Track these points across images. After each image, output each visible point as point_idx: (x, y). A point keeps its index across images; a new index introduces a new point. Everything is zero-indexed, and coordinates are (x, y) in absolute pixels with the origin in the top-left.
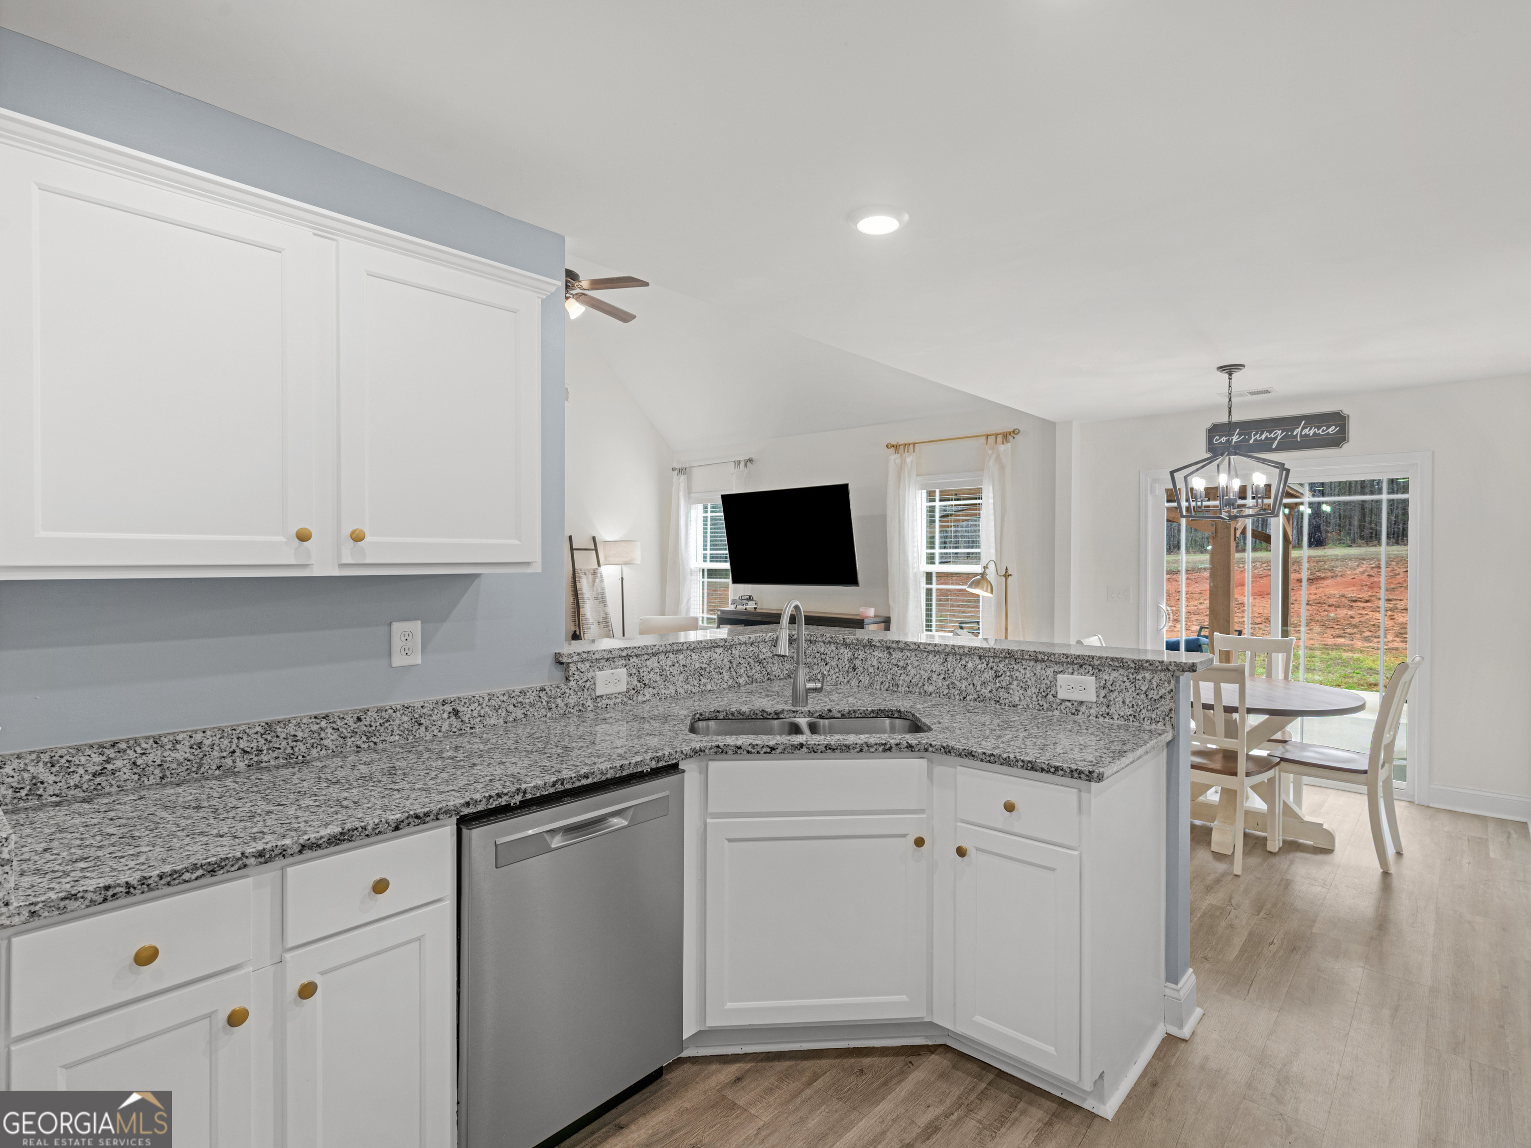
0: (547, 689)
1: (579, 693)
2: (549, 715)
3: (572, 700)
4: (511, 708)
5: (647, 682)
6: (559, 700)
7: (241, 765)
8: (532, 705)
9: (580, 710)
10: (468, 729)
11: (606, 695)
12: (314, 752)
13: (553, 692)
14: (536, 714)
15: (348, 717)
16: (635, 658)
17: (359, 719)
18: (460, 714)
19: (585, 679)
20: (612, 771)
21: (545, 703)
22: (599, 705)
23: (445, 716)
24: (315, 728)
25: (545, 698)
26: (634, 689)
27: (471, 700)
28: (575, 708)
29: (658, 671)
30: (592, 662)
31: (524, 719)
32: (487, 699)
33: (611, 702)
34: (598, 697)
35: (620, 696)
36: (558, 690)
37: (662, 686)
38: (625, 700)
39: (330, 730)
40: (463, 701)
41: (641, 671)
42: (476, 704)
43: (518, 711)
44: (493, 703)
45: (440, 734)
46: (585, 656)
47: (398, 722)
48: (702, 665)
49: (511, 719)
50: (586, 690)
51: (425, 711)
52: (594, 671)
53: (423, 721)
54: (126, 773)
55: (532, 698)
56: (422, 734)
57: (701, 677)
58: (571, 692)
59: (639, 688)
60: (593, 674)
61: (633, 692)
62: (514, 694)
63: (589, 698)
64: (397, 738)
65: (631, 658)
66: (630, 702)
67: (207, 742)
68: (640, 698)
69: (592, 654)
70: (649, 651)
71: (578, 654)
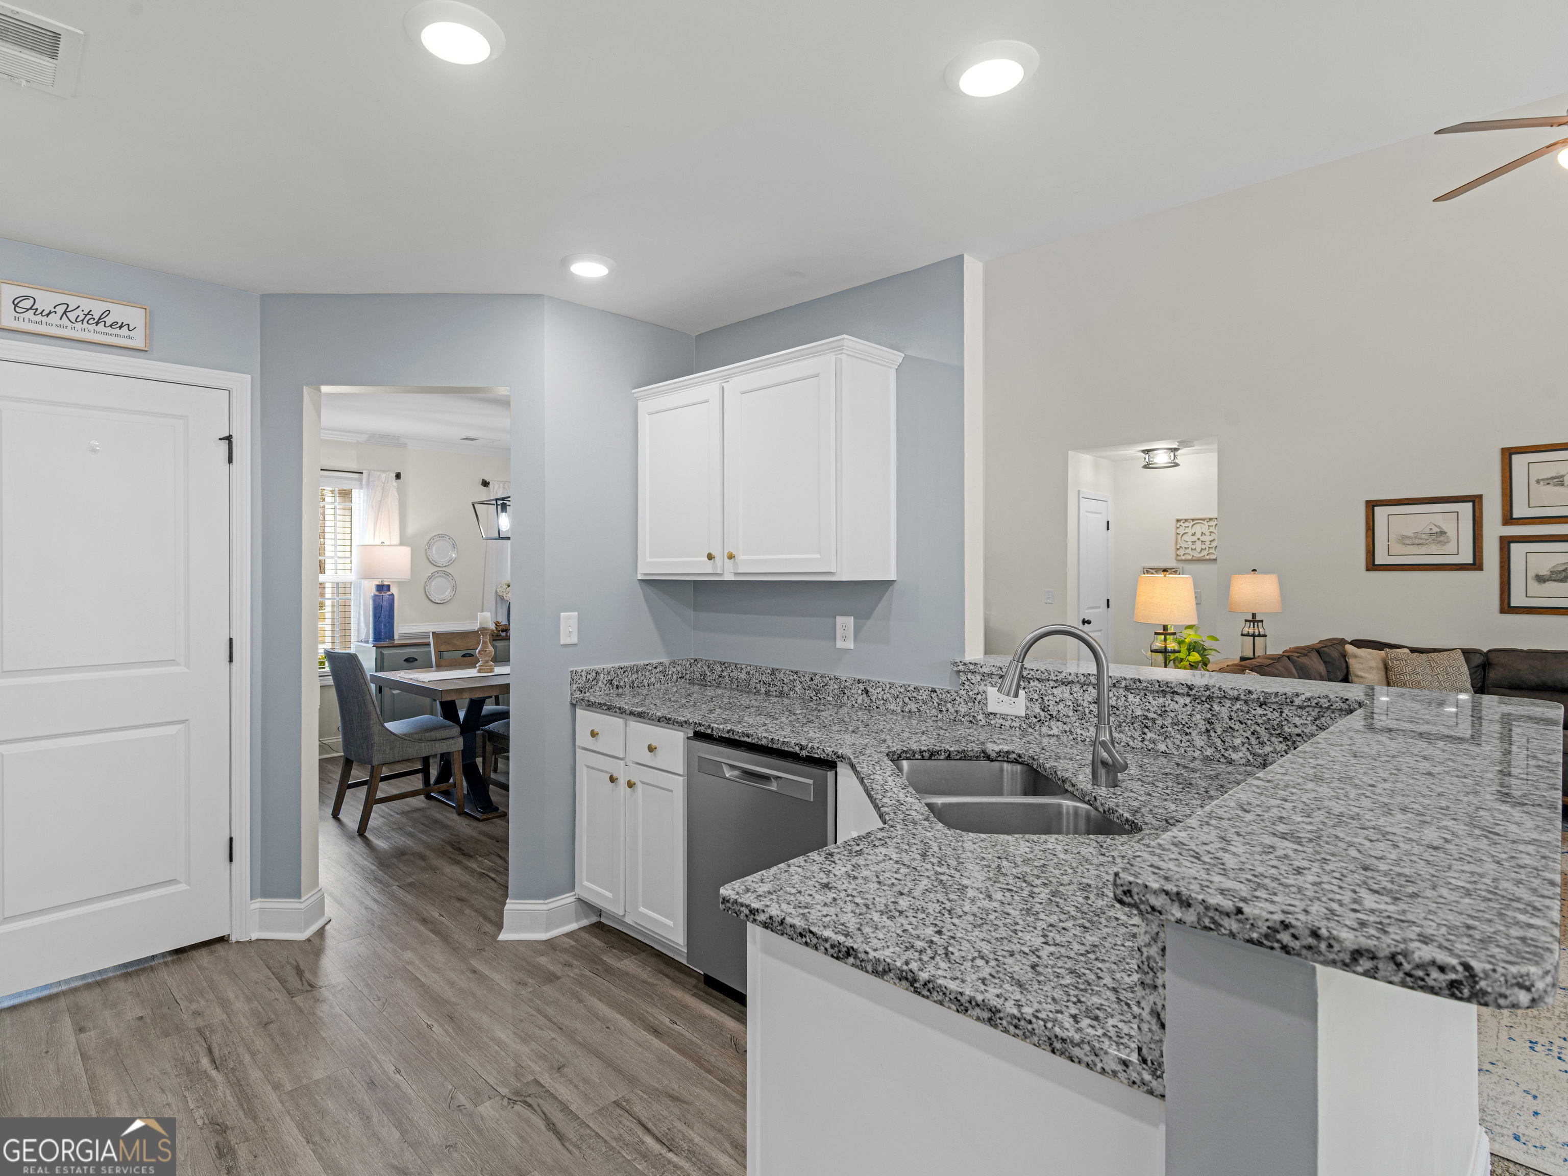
0: (938, 692)
1: (970, 704)
2: (940, 716)
3: (963, 709)
4: (907, 700)
5: (1054, 714)
6: (949, 705)
7: (763, 690)
8: (925, 703)
9: (971, 721)
10: (875, 707)
11: (1001, 715)
12: (791, 693)
13: (944, 696)
14: (928, 711)
15: (807, 676)
16: (1037, 682)
17: (812, 679)
18: (870, 694)
19: (976, 691)
20: (765, 740)
21: (935, 704)
22: (993, 722)
23: (860, 692)
24: (792, 678)
25: (936, 700)
26: (1035, 717)
27: (877, 684)
28: (966, 718)
29: (1070, 703)
30: (983, 676)
31: (917, 713)
32: (888, 686)
33: (1008, 724)
34: (991, 713)
35: (1017, 719)
36: (949, 696)
37: (1077, 724)
38: (1025, 726)
39: (798, 682)
40: (872, 684)
41: (1046, 698)
42: (881, 689)
43: (913, 704)
44: (892, 691)
45: (856, 705)
46: (971, 667)
47: (831, 688)
48: (1146, 713)
49: (907, 710)
50: (977, 703)
51: (847, 684)
52: (986, 685)
53: (846, 692)
55: (924, 697)
56: (846, 702)
57: (1146, 730)
58: (961, 700)
59: (1043, 718)
60: (985, 688)
61: (1035, 720)
62: (909, 689)
63: (980, 712)
64: (831, 699)
65: (1031, 681)
66: (1030, 730)
67: (751, 672)
68: (1044, 730)
69: (979, 666)
70: (1053, 677)
71: (965, 664)
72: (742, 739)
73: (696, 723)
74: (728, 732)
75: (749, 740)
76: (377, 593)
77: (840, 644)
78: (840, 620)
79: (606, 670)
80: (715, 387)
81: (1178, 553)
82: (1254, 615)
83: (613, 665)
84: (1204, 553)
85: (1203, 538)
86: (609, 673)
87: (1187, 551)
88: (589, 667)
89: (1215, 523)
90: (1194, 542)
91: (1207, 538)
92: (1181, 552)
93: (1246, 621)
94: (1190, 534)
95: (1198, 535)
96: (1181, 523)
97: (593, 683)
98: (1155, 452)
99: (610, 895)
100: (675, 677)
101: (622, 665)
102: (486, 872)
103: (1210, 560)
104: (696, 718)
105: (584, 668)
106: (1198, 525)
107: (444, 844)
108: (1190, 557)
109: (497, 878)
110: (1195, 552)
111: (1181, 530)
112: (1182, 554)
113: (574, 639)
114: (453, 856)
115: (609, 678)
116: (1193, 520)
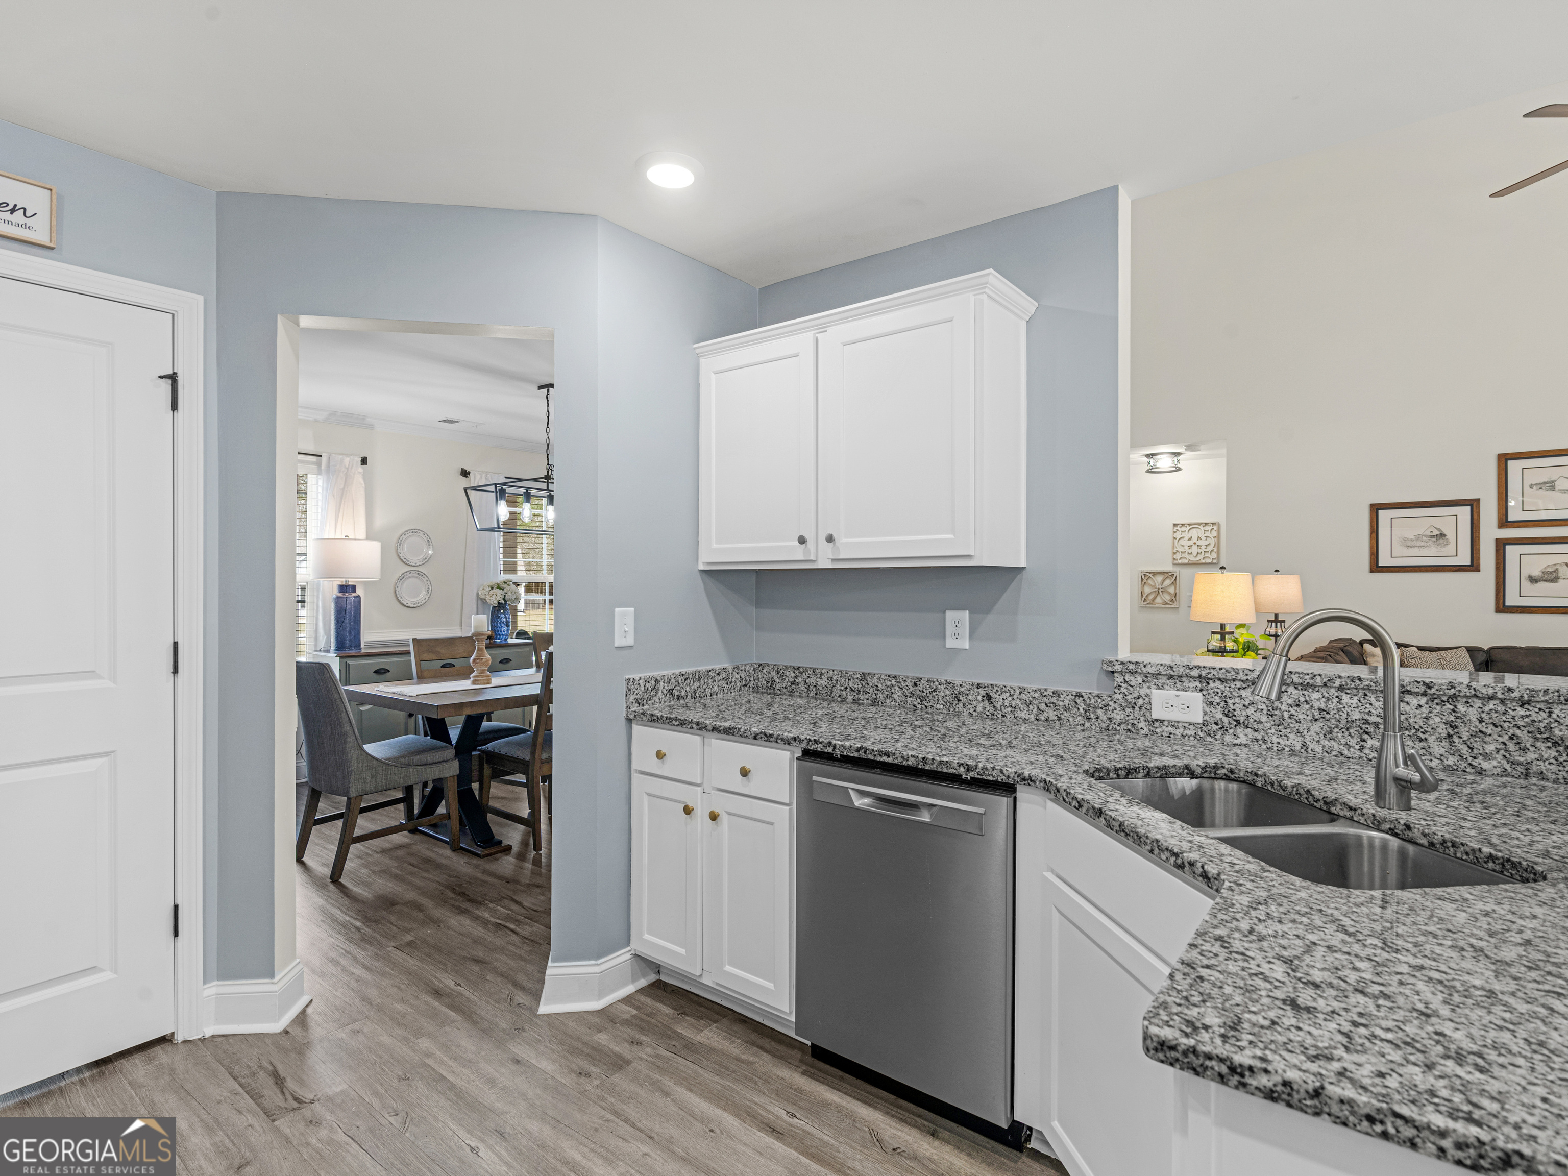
0: (1086, 697)
1: (1128, 710)
2: (1087, 725)
3: (1118, 716)
4: (1043, 706)
5: (1242, 719)
6: (1100, 712)
7: (850, 698)
8: (1067, 709)
9: (1129, 730)
10: (1000, 716)
11: (1169, 722)
12: (888, 701)
13: (1093, 701)
14: (1071, 719)
15: (909, 681)
16: (1218, 683)
17: (915, 685)
18: (993, 700)
19: (1136, 695)
21: (1081, 710)
22: (1158, 730)
23: (980, 698)
24: (889, 683)
25: (1082, 707)
26: (1216, 724)
27: (1003, 689)
28: (1122, 726)
29: (1264, 707)
30: (1146, 677)
31: (1057, 722)
32: (1018, 691)
33: (1178, 732)
34: (1157, 720)
35: (1191, 727)
36: (1099, 700)
37: (1273, 731)
38: (1201, 734)
39: (897, 688)
40: (996, 688)
41: (1230, 702)
42: (1008, 694)
43: (1051, 711)
44: (1024, 696)
45: (975, 714)
46: (1131, 667)
47: (942, 694)
48: (1367, 717)
49: (1043, 718)
50: (1137, 708)
51: (963, 689)
52: (1149, 688)
53: (961, 698)
54: (802, 687)
55: (1067, 702)
56: (961, 710)
57: (1365, 737)
58: (1117, 706)
59: (1226, 725)
60: (1148, 691)
61: (1215, 727)
62: (1046, 693)
63: (1142, 719)
64: (942, 707)
65: (1211, 682)
66: (1209, 739)
67: (835, 678)
68: (1228, 738)
69: (1142, 665)
70: (1241, 676)
71: (1122, 663)
72: (879, 759)
73: (810, 740)
74: (858, 750)
75: (890, 760)
76: (340, 595)
77: (950, 643)
78: (950, 615)
79: (666, 678)
80: (809, 336)
81: (1175, 557)
82: (1276, 615)
83: (673, 672)
84: (1200, 557)
85: (1199, 543)
86: (669, 682)
87: (1183, 555)
88: (648, 674)
89: (1211, 528)
90: (1190, 547)
91: (1203, 543)
92: (1178, 556)
93: (1269, 621)
94: (1186, 538)
95: (1194, 540)
96: (1178, 528)
97: (652, 693)
98: (1158, 457)
99: (682, 951)
100: (738, 684)
101: (684, 671)
102: (504, 923)
103: (1205, 564)
104: (806, 733)
105: (643, 675)
106: (1195, 530)
107: (441, 888)
108: (1186, 561)
109: (518, 930)
110: (1191, 556)
111: (1178, 535)
112: (1179, 558)
113: (630, 641)
114: (457, 904)
115: (670, 687)
116: (1189, 525)
